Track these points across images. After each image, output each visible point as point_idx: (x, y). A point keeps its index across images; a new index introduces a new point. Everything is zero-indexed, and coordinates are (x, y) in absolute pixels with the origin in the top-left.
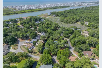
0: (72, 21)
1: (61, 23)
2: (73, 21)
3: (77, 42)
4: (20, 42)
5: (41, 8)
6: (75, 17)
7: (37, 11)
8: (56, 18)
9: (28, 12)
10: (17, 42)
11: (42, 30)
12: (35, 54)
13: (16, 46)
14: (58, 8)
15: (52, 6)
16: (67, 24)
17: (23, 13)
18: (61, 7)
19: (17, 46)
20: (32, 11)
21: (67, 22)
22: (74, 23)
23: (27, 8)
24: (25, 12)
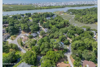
0: (88, 20)
1: (74, 21)
2: (90, 20)
3: (79, 46)
4: (21, 34)
5: (61, 5)
6: (93, 16)
7: (55, 8)
8: (72, 15)
9: (47, 8)
10: (18, 33)
11: (46, 25)
12: (26, 49)
13: (15, 37)
14: (80, 6)
15: (74, 4)
16: (81, 23)
17: (42, 9)
18: (83, 5)
19: (17, 37)
20: (50, 8)
21: (81, 21)
22: (91, 22)
23: (48, 5)
24: (44, 9)
